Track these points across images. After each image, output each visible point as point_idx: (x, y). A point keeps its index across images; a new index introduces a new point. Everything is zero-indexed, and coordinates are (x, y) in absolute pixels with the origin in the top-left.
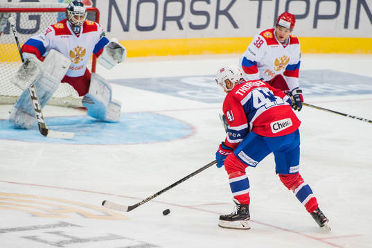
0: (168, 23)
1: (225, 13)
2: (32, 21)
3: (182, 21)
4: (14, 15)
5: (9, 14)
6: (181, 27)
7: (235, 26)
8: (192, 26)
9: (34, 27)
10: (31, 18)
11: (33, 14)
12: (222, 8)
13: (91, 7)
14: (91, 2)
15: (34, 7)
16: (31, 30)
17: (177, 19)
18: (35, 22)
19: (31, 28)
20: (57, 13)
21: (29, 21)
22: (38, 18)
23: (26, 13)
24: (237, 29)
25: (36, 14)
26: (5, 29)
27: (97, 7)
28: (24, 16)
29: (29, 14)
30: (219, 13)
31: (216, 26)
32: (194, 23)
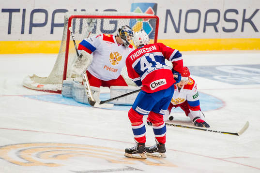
0: (207, 27)
1: (249, 21)
2: (112, 25)
3: (217, 26)
4: (99, 20)
5: (96, 19)
6: (216, 31)
7: (256, 30)
8: (224, 30)
9: (113, 29)
10: (111, 22)
11: (113, 19)
12: (247, 17)
13: (153, 15)
14: (154, 12)
15: (114, 15)
16: (111, 31)
17: (214, 25)
18: (114, 25)
19: (111, 29)
20: (129, 19)
21: (110, 25)
22: (116, 23)
23: (107, 19)
24: (257, 33)
25: (115, 19)
26: (93, 30)
27: (157, 15)
28: (107, 21)
29: (110, 19)
30: (244, 20)
31: (242, 30)
32: (227, 28)
